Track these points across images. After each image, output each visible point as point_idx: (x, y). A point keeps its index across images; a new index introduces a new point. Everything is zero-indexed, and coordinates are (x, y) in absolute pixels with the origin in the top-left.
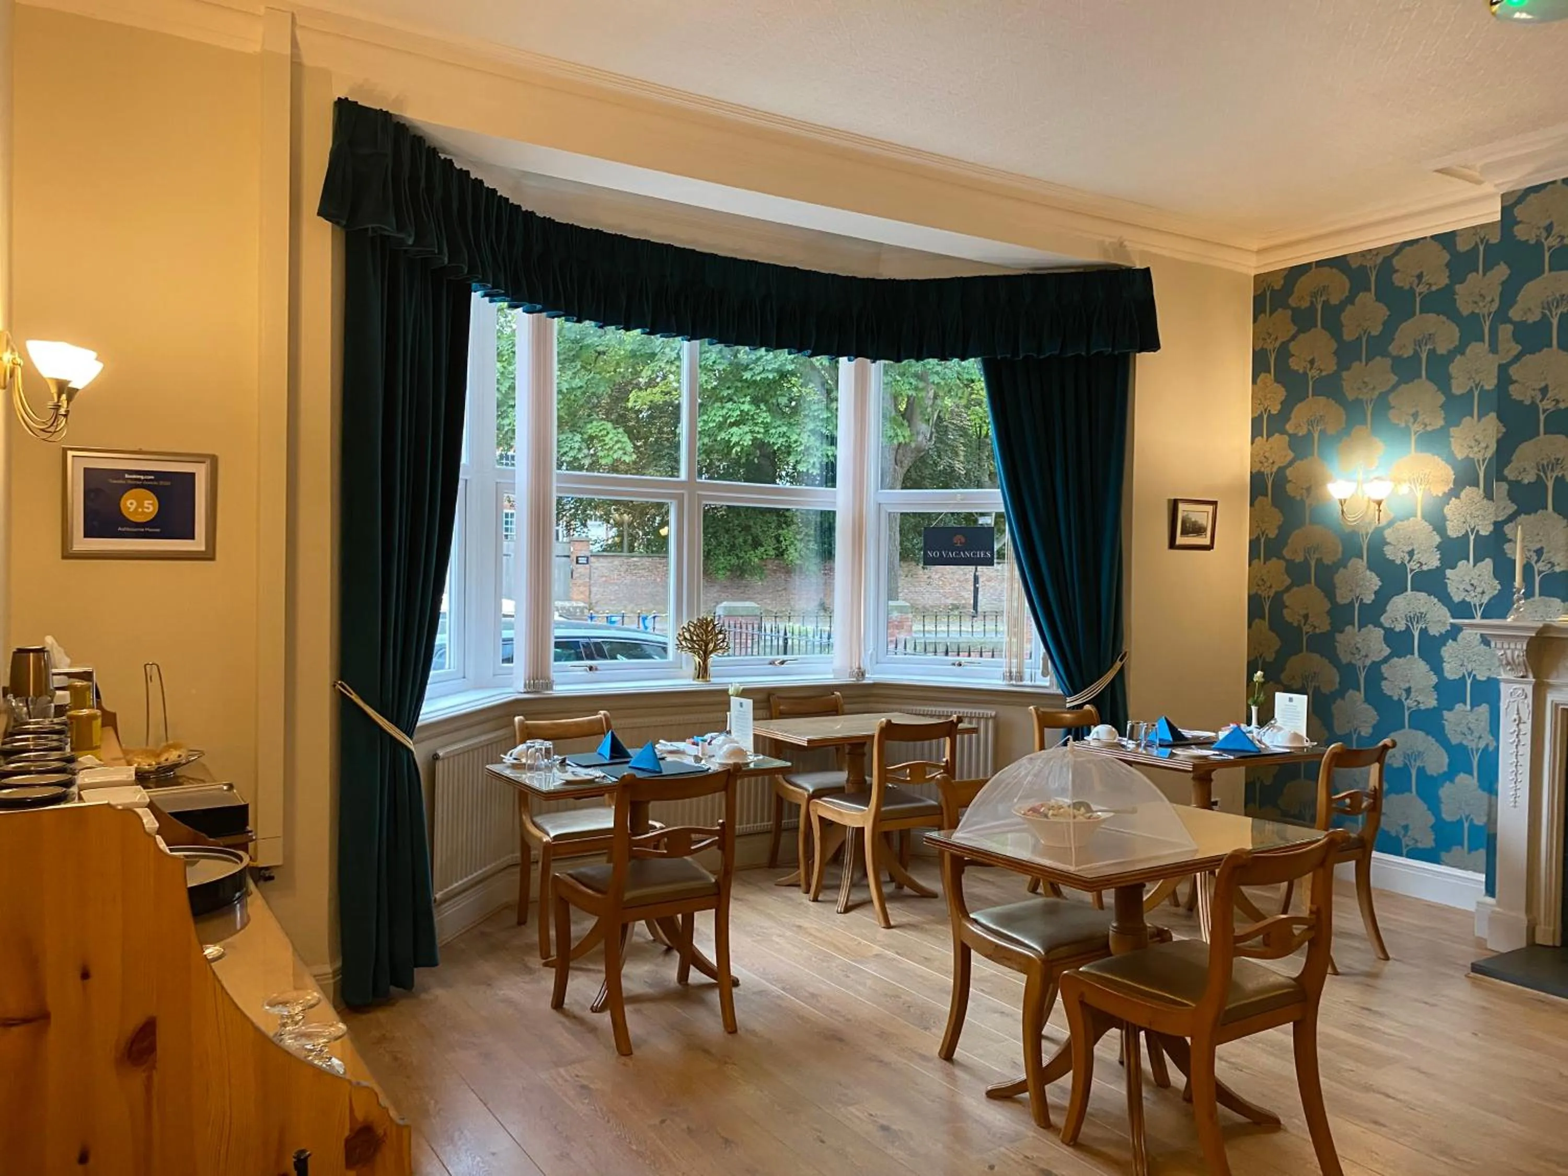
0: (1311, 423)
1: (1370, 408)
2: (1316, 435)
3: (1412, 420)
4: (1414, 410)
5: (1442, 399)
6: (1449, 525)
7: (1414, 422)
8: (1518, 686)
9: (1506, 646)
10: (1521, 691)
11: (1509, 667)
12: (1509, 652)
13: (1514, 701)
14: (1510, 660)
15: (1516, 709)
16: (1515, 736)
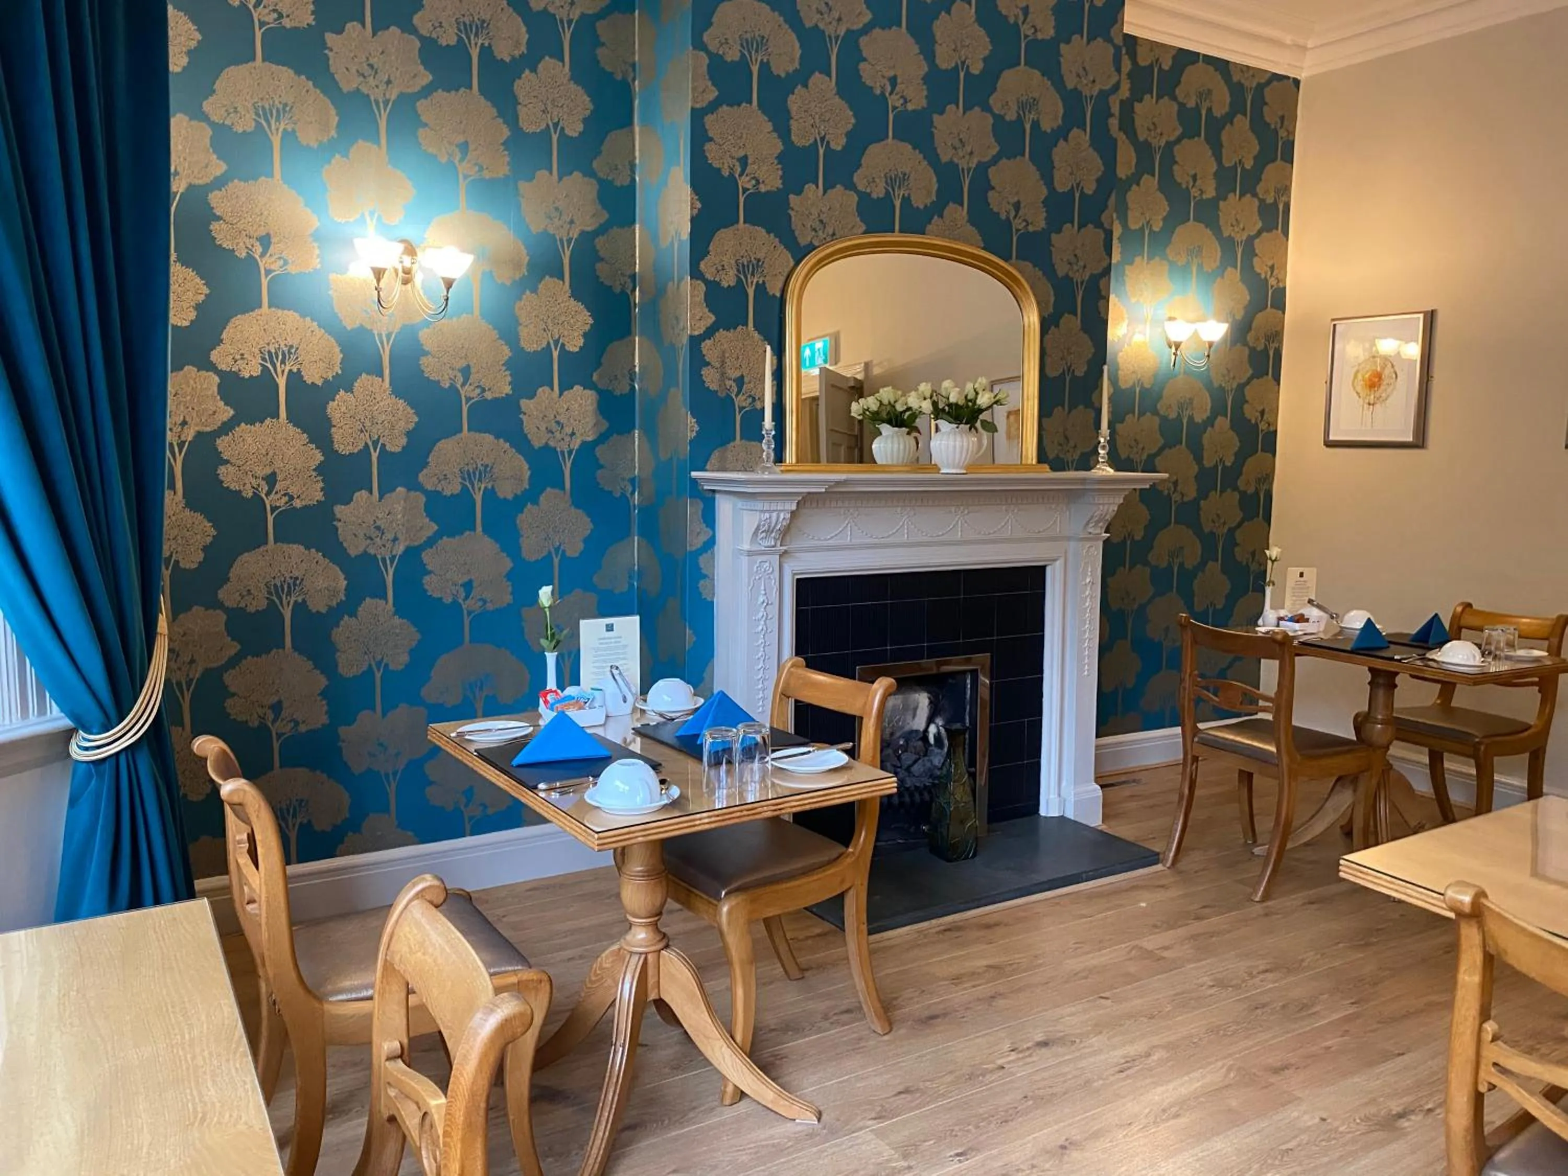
0: (263, 113)
1: (384, 116)
2: (276, 141)
3: (458, 156)
4: (461, 139)
5: (506, 132)
6: (523, 332)
7: (462, 160)
8: (764, 558)
9: (773, 507)
10: (767, 564)
11: (764, 534)
12: (774, 515)
13: (760, 578)
14: (773, 525)
15: (762, 588)
16: (762, 623)
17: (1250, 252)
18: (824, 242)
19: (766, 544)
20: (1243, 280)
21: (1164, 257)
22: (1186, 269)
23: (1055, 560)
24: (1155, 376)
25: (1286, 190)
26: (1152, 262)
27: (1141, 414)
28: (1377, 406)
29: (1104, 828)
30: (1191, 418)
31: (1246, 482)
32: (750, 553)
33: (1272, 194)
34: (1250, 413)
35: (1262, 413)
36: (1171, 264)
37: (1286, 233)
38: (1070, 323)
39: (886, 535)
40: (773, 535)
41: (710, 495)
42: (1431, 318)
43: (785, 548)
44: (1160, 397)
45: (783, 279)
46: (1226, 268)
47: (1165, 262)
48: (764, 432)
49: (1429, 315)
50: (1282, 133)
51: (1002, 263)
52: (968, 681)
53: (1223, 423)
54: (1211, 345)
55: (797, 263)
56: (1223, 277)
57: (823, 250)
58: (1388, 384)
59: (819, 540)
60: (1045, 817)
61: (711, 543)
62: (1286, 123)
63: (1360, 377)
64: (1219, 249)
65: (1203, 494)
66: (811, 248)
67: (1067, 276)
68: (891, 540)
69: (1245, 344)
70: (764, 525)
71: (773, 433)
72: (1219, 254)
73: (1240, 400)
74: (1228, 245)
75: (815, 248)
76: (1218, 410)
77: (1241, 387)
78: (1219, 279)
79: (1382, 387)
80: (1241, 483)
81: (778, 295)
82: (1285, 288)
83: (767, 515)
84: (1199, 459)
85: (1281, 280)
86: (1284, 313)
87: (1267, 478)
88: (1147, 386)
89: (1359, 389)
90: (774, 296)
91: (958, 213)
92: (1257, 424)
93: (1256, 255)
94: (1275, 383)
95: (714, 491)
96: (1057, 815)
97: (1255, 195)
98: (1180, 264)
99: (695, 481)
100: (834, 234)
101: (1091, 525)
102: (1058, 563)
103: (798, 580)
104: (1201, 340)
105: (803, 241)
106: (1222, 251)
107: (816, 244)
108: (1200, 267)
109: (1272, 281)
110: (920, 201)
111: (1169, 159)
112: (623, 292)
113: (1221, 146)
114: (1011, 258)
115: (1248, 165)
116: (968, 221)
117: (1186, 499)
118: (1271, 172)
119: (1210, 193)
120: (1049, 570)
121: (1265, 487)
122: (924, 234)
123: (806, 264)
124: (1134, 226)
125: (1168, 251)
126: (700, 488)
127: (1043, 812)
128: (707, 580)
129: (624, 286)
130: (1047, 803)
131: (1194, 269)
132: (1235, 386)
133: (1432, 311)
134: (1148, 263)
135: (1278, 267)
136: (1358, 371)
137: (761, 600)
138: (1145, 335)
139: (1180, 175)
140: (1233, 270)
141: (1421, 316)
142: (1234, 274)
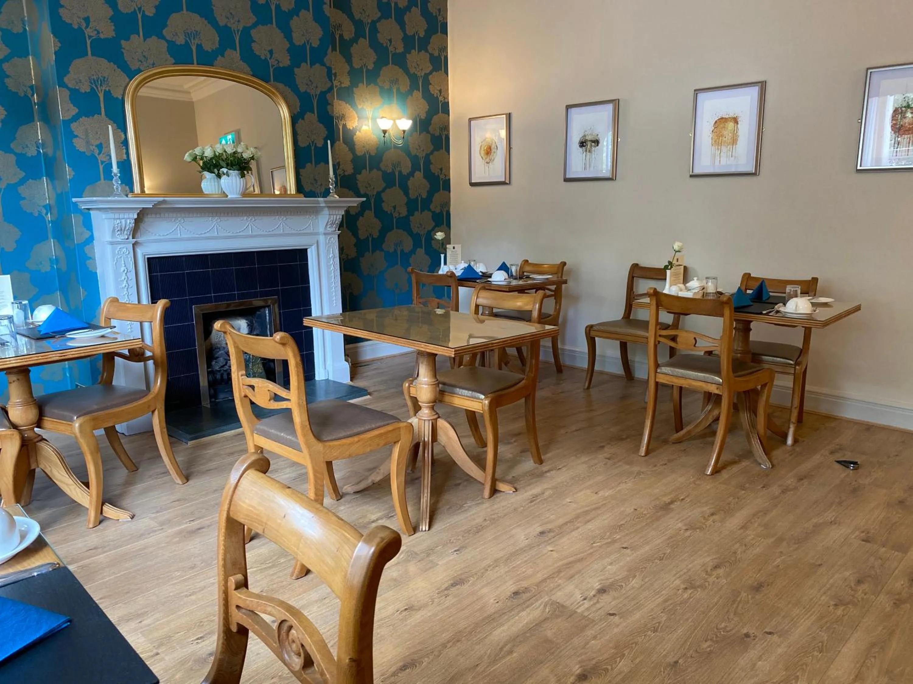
8: (122, 246)
9: (121, 216)
10: (125, 249)
11: (119, 232)
12: (123, 221)
13: (121, 257)
14: (124, 226)
15: (123, 262)
16: (125, 282)
17: (427, 82)
18: (148, 68)
19: (122, 238)
20: (424, 97)
21: (376, 84)
22: (390, 90)
23: (312, 245)
24: (377, 149)
25: (444, 49)
26: (369, 86)
27: (371, 169)
28: (490, 164)
29: (351, 383)
30: (400, 172)
31: (435, 206)
32: (112, 243)
33: (437, 51)
34: (434, 169)
35: (441, 169)
36: (381, 88)
37: (446, 72)
38: (312, 117)
39: (203, 232)
40: (126, 232)
41: (87, 211)
42: (509, 117)
43: (135, 240)
44: (381, 160)
45: (123, 88)
46: (413, 91)
47: (377, 87)
48: (113, 174)
49: (508, 116)
50: (440, 18)
51: (263, 84)
52: (267, 312)
53: (419, 175)
54: (404, 131)
55: (131, 80)
56: (412, 95)
57: (147, 72)
58: (494, 152)
59: (160, 235)
60: (319, 381)
61: (91, 238)
62: (442, 13)
63: (482, 149)
64: (408, 80)
65: (411, 212)
66: (139, 71)
67: (306, 92)
68: (208, 235)
69: (428, 132)
70: (117, 227)
71: (119, 175)
72: (409, 83)
73: (428, 162)
74: (413, 78)
75: (141, 71)
76: (415, 167)
77: (428, 156)
78: (410, 97)
79: (492, 154)
80: (432, 207)
81: (120, 97)
82: (448, 102)
83: (118, 221)
84: (406, 193)
85: (446, 98)
86: (449, 115)
87: (447, 204)
88: (373, 154)
89: (482, 155)
90: (117, 98)
91: (234, 55)
92: (438, 176)
93: (431, 84)
94: (447, 153)
95: (89, 209)
96: (324, 379)
97: (427, 51)
98: (386, 88)
99: (75, 204)
100: (154, 64)
101: (328, 227)
102: (313, 247)
103: (148, 259)
104: (399, 129)
105: (133, 68)
106: (410, 82)
107: (142, 68)
108: (398, 90)
109: (441, 98)
110: (208, 46)
111: (374, 30)
112: (26, 96)
113: (405, 24)
114: (270, 81)
115: (422, 34)
116: (241, 59)
117: (401, 216)
118: (435, 39)
119: (400, 50)
120: (309, 251)
121: (445, 209)
122: (213, 66)
123: (136, 79)
124: (356, 66)
125: (378, 80)
126: (79, 207)
127: (317, 378)
128: (91, 260)
129: (26, 92)
130: (319, 373)
131: (395, 91)
132: (424, 155)
133: (510, 114)
134: (367, 87)
135: (444, 91)
136: (481, 146)
137: (122, 269)
138: (369, 126)
139: (382, 38)
140: (418, 92)
141: (504, 116)
142: (418, 94)
